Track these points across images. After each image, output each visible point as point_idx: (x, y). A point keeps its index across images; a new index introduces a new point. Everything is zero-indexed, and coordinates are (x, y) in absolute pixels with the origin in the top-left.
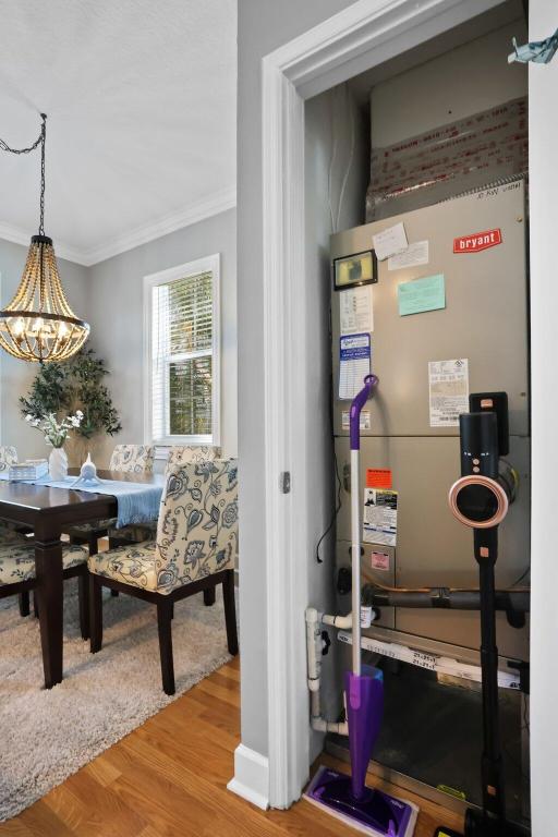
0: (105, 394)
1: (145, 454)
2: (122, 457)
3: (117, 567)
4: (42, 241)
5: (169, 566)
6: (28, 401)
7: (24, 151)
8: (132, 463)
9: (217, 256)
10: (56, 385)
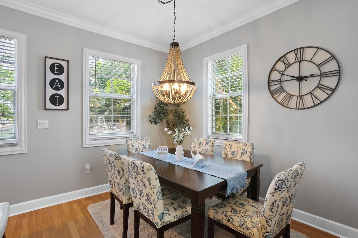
0: (183, 113)
1: (210, 144)
2: (197, 144)
3: (229, 220)
4: (175, 45)
5: (271, 230)
6: (152, 116)
7: (168, 3)
8: (203, 147)
9: (246, 45)
10: (163, 109)
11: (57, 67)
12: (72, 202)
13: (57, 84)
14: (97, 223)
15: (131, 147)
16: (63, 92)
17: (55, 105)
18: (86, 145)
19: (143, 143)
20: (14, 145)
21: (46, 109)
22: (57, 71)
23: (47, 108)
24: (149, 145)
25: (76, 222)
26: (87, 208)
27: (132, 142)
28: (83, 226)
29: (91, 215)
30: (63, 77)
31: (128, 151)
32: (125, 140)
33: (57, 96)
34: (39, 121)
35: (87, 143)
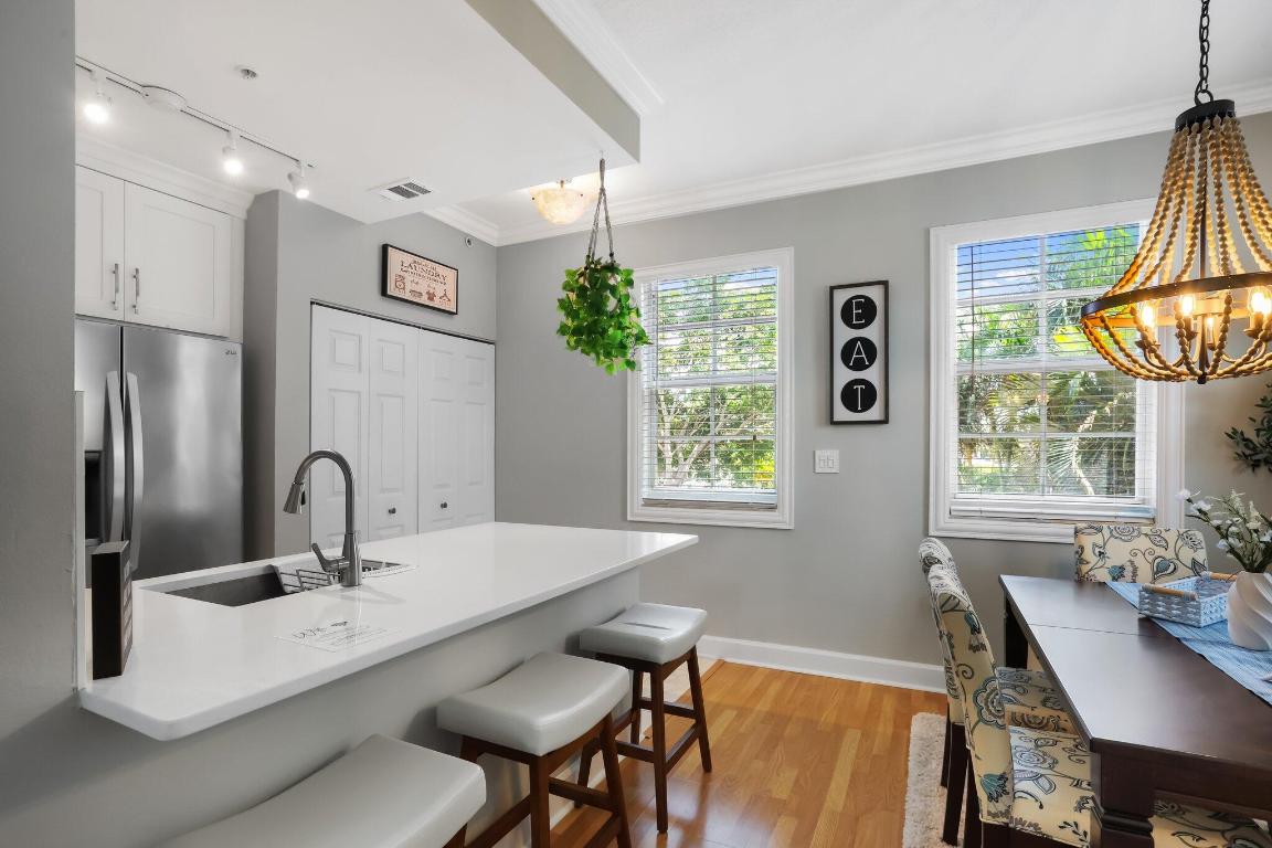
6: (1251, 436)
11: (859, 305)
12: (887, 689)
13: (859, 353)
14: (911, 764)
15: (1089, 555)
16: (872, 374)
17: (855, 410)
18: (938, 530)
19: (1160, 551)
20: (772, 508)
21: (834, 423)
22: (859, 317)
23: (835, 420)
24: (1194, 562)
25: (867, 735)
26: (914, 717)
27: (1098, 539)
28: (875, 751)
29: (911, 741)
30: (873, 332)
31: (1078, 572)
32: (1070, 529)
33: (859, 387)
34: (818, 453)
35: (942, 524)
